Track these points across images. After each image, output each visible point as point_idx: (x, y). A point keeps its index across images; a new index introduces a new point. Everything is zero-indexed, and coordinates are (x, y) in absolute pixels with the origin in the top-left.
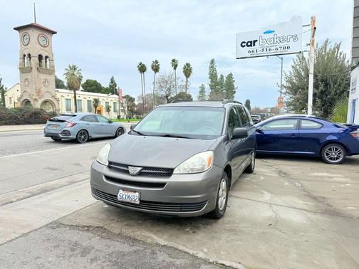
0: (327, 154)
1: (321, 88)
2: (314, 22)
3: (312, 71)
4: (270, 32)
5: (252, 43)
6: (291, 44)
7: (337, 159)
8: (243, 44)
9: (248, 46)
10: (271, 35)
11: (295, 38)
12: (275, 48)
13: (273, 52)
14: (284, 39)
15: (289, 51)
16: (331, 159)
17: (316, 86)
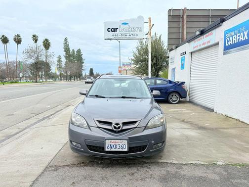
0: (171, 99)
1: (155, 61)
2: (150, 21)
3: (150, 50)
4: (126, 24)
5: (115, 30)
6: (138, 33)
7: (176, 101)
8: (109, 30)
9: (112, 31)
10: (126, 26)
11: (140, 29)
12: (129, 34)
13: (128, 37)
14: (134, 29)
15: (137, 37)
16: (173, 101)
17: (152, 60)
